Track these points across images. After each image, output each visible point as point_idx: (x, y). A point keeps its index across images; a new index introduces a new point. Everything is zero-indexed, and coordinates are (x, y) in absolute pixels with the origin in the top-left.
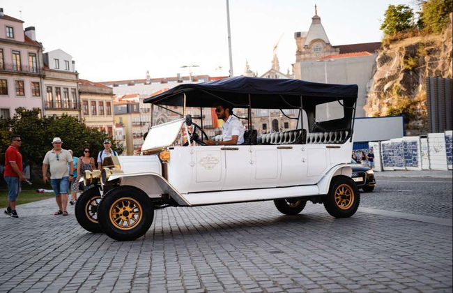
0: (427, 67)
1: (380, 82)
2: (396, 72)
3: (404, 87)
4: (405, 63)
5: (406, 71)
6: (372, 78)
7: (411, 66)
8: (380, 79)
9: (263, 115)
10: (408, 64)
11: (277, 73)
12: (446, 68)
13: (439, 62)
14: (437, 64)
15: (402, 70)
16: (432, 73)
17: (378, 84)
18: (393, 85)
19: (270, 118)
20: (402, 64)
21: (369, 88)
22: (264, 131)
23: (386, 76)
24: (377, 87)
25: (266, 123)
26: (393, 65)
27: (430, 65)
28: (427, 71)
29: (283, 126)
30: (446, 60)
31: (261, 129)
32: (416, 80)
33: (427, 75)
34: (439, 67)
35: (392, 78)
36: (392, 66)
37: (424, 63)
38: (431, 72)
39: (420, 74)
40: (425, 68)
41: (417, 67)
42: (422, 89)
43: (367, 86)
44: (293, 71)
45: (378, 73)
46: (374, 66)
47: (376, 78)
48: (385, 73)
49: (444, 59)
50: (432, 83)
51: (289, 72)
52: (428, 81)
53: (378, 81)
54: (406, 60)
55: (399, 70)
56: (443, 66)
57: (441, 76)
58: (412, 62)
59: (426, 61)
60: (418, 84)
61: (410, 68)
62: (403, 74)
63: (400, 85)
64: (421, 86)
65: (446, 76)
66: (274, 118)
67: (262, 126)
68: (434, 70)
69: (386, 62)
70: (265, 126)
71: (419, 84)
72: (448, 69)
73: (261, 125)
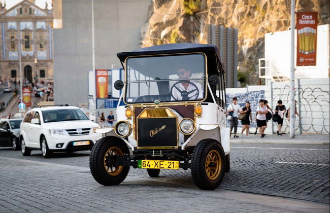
0: (210, 13)
1: (156, 27)
2: (175, 16)
3: (184, 35)
4: (186, 6)
5: (187, 16)
6: (147, 21)
7: (192, 10)
8: (157, 24)
9: (12, 59)
10: (189, 8)
11: (33, 7)
12: (229, 16)
13: (222, 7)
14: (220, 10)
15: (182, 14)
16: (215, 20)
17: (154, 30)
18: (171, 31)
19: (20, 63)
20: (182, 8)
21: (144, 33)
22: (13, 79)
23: (164, 20)
24: (154, 33)
25: (16, 69)
26: (172, 8)
27: (212, 10)
28: (209, 18)
29: (38, 73)
30: (230, 7)
31: (9, 76)
32: (197, 27)
33: (209, 23)
34: (222, 14)
35: (171, 23)
36: (171, 9)
37: (206, 8)
38: (213, 19)
39: (202, 21)
40: (207, 13)
41: (198, 12)
42: (203, 38)
43: (142, 31)
44: (52, 6)
45: (154, 16)
46: (151, 7)
47: (152, 21)
48: (162, 17)
49: (228, 4)
50: (214, 32)
51: (47, 5)
52: (210, 30)
53: (155, 25)
54: (187, 3)
55: (178, 14)
56: (227, 13)
57: (223, 24)
58: (193, 6)
59: (208, 6)
60: (199, 31)
61: (191, 13)
62: (182, 19)
63: (179, 32)
64: (202, 35)
65: (228, 26)
66: (26, 64)
67: (10, 73)
68: (217, 17)
69: (164, 3)
70: (14, 74)
71: (200, 33)
72: (232, 17)
73: (9, 71)
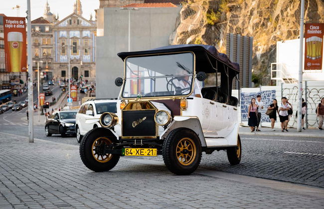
0: (228, 24)
1: (182, 35)
2: (199, 25)
3: (206, 42)
4: (209, 17)
5: (209, 26)
6: (175, 30)
7: (213, 21)
8: (183, 33)
9: (62, 62)
10: (211, 19)
11: (80, 19)
12: (246, 26)
13: (239, 19)
14: (238, 21)
15: (205, 24)
16: (233, 29)
17: (180, 37)
18: (195, 39)
19: (69, 65)
20: (205, 19)
21: (172, 40)
22: (63, 78)
23: (189, 29)
24: (180, 40)
25: (66, 70)
26: (196, 19)
27: (231, 21)
28: (228, 27)
29: (83, 74)
30: (246, 18)
31: (60, 76)
32: (218, 35)
33: (228, 31)
34: (240, 24)
35: (195, 32)
36: (195, 21)
37: (226, 19)
38: (231, 28)
39: (222, 30)
40: (226, 24)
41: (219, 22)
42: (223, 45)
43: (170, 39)
44: (96, 18)
45: (181, 26)
46: (178, 19)
47: (179, 31)
48: (187, 27)
49: (245, 16)
50: (232, 40)
51: (91, 17)
52: (229, 38)
53: (181, 34)
54: (209, 15)
55: (201, 25)
56: (243, 24)
57: (240, 33)
58: (214, 17)
59: (227, 17)
60: (219, 39)
61: (213, 23)
62: (205, 28)
63: (202, 40)
64: (221, 42)
65: (245, 34)
66: (74, 65)
67: (61, 73)
68: (235, 27)
69: (189, 15)
70: (64, 73)
71: (220, 40)
72: (247, 27)
73: (60, 71)
